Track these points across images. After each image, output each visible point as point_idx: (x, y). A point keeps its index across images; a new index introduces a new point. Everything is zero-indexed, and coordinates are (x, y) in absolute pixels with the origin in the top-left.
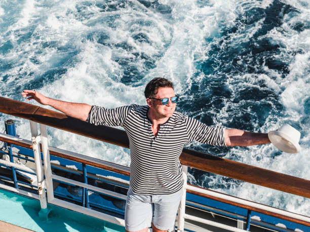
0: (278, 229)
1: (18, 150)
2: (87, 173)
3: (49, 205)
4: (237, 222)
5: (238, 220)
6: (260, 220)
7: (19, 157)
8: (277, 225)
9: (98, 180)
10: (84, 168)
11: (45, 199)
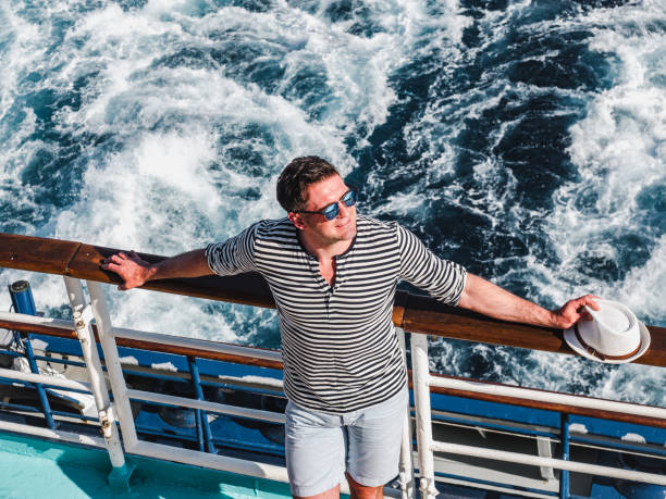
0: (627, 446)
1: (44, 345)
2: (200, 374)
3: (129, 458)
4: (535, 441)
5: (538, 438)
6: (586, 431)
7: (48, 359)
8: (623, 438)
9: (225, 388)
10: (193, 364)
11: (119, 445)
